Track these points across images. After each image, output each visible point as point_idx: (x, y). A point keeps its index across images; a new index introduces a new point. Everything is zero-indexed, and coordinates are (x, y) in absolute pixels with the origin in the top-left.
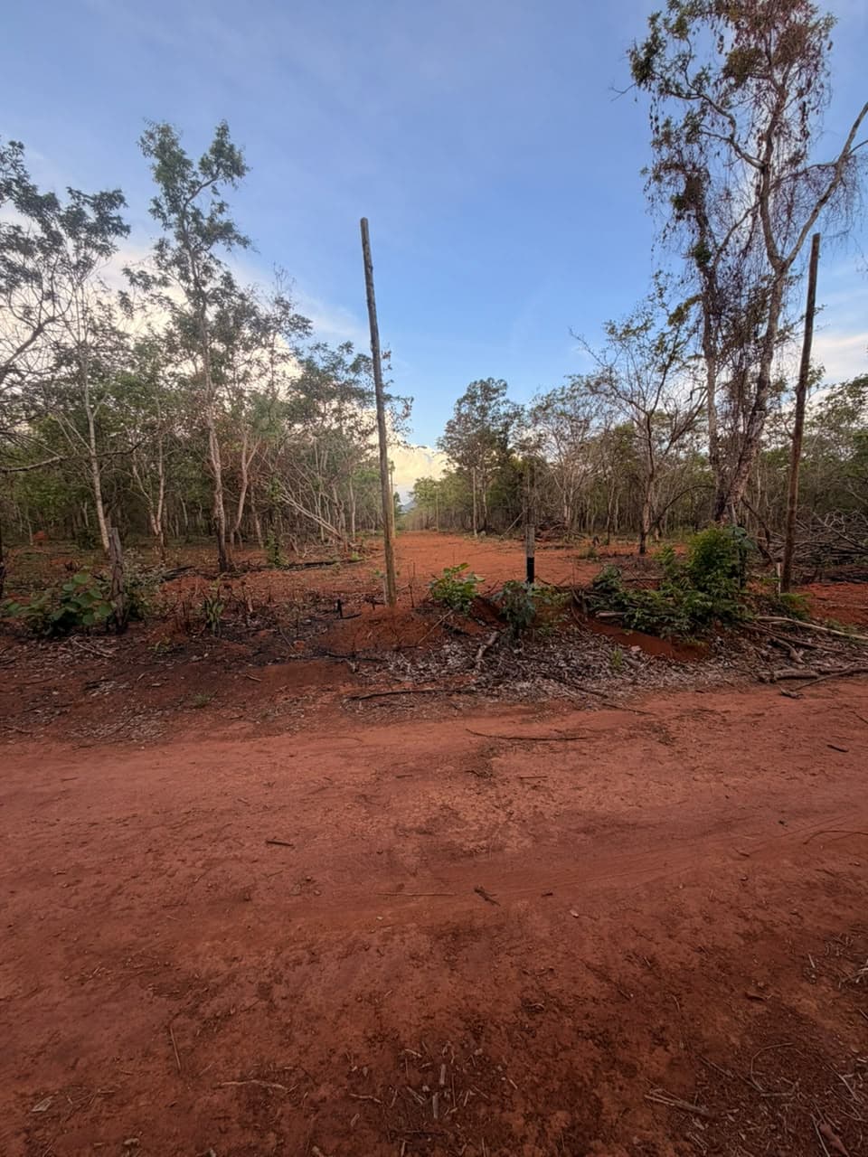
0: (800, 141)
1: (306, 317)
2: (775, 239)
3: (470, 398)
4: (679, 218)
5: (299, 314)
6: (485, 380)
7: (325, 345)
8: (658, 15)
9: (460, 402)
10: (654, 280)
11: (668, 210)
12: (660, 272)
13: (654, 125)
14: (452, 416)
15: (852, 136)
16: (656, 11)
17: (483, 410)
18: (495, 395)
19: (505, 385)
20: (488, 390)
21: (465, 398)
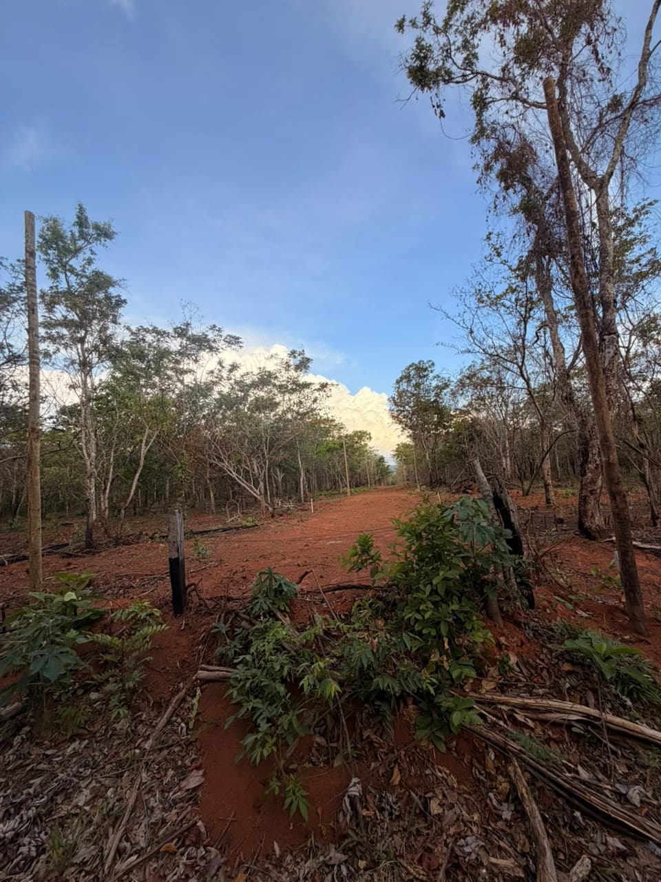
0: (604, 80)
1: (237, 336)
2: (585, 161)
3: (407, 377)
4: (507, 188)
5: (230, 334)
6: (416, 363)
7: (276, 354)
8: (404, 20)
9: (398, 382)
10: (486, 242)
11: (496, 186)
12: (490, 234)
13: (438, 111)
14: (394, 393)
15: (648, 39)
16: (400, 18)
17: (417, 386)
18: (425, 373)
19: (433, 364)
20: (421, 370)
21: (402, 378)
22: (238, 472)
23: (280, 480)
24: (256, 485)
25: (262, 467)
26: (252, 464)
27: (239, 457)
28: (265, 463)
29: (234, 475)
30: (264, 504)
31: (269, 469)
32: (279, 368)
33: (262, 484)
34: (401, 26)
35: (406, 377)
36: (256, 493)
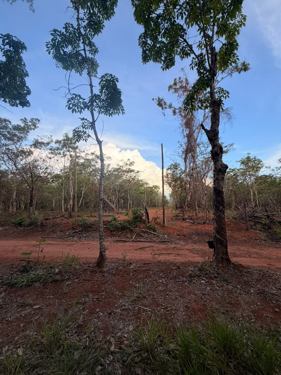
6: (174, 164)
17: (174, 172)
18: (177, 168)
20: (175, 166)
21: (168, 169)
22: (108, 199)
23: (122, 203)
24: (113, 204)
25: (115, 198)
26: (112, 197)
27: (108, 195)
28: (117, 197)
29: (107, 200)
30: (115, 210)
31: (118, 199)
32: (124, 164)
33: (115, 204)
34: (153, 99)
35: (170, 168)
36: (113, 206)
